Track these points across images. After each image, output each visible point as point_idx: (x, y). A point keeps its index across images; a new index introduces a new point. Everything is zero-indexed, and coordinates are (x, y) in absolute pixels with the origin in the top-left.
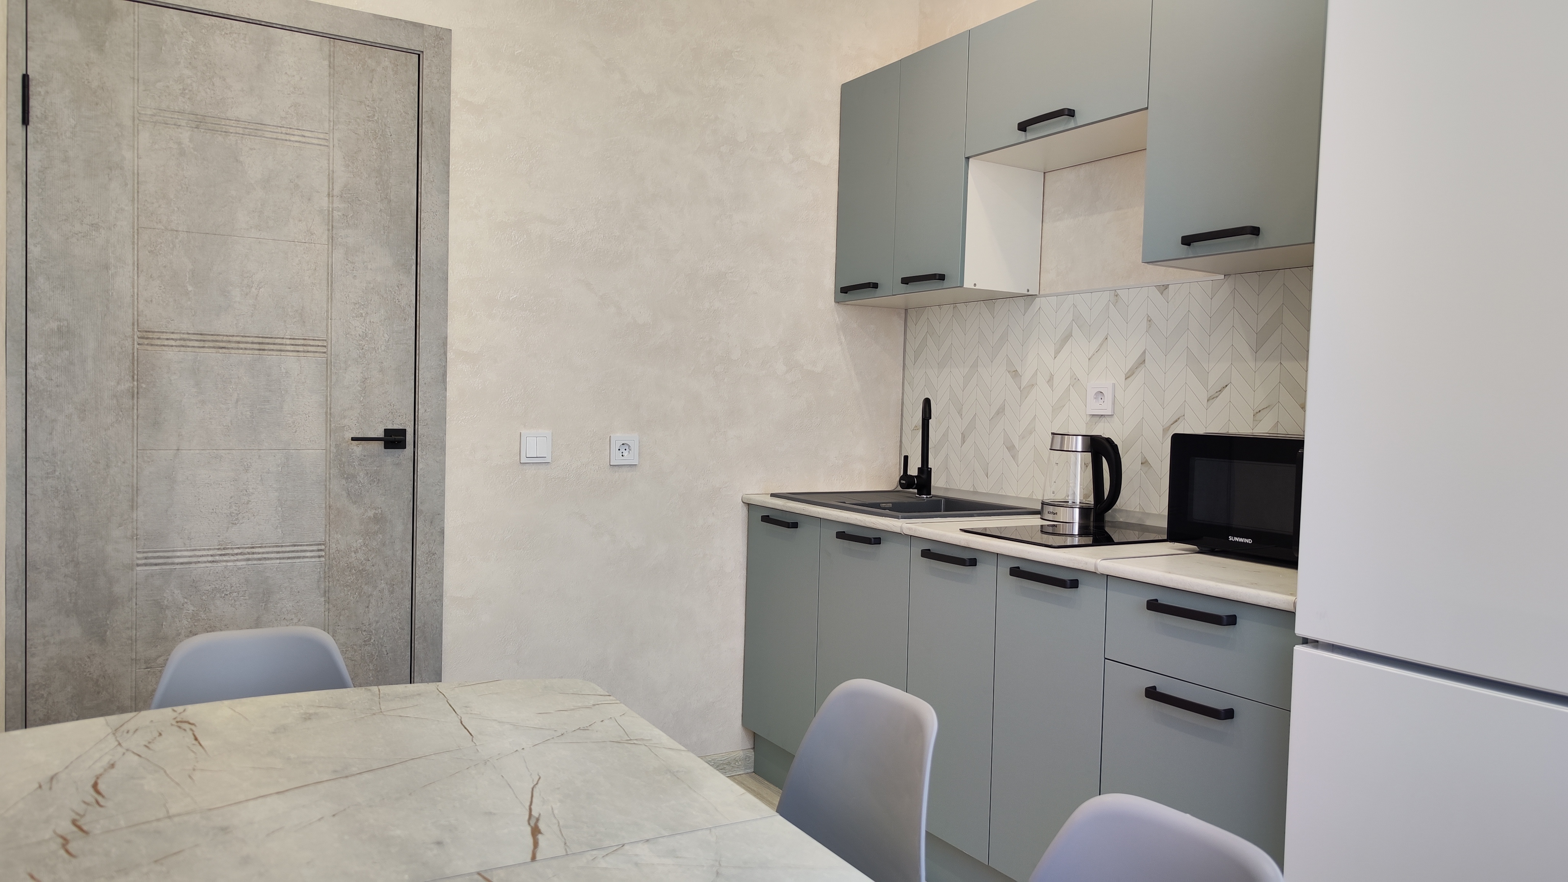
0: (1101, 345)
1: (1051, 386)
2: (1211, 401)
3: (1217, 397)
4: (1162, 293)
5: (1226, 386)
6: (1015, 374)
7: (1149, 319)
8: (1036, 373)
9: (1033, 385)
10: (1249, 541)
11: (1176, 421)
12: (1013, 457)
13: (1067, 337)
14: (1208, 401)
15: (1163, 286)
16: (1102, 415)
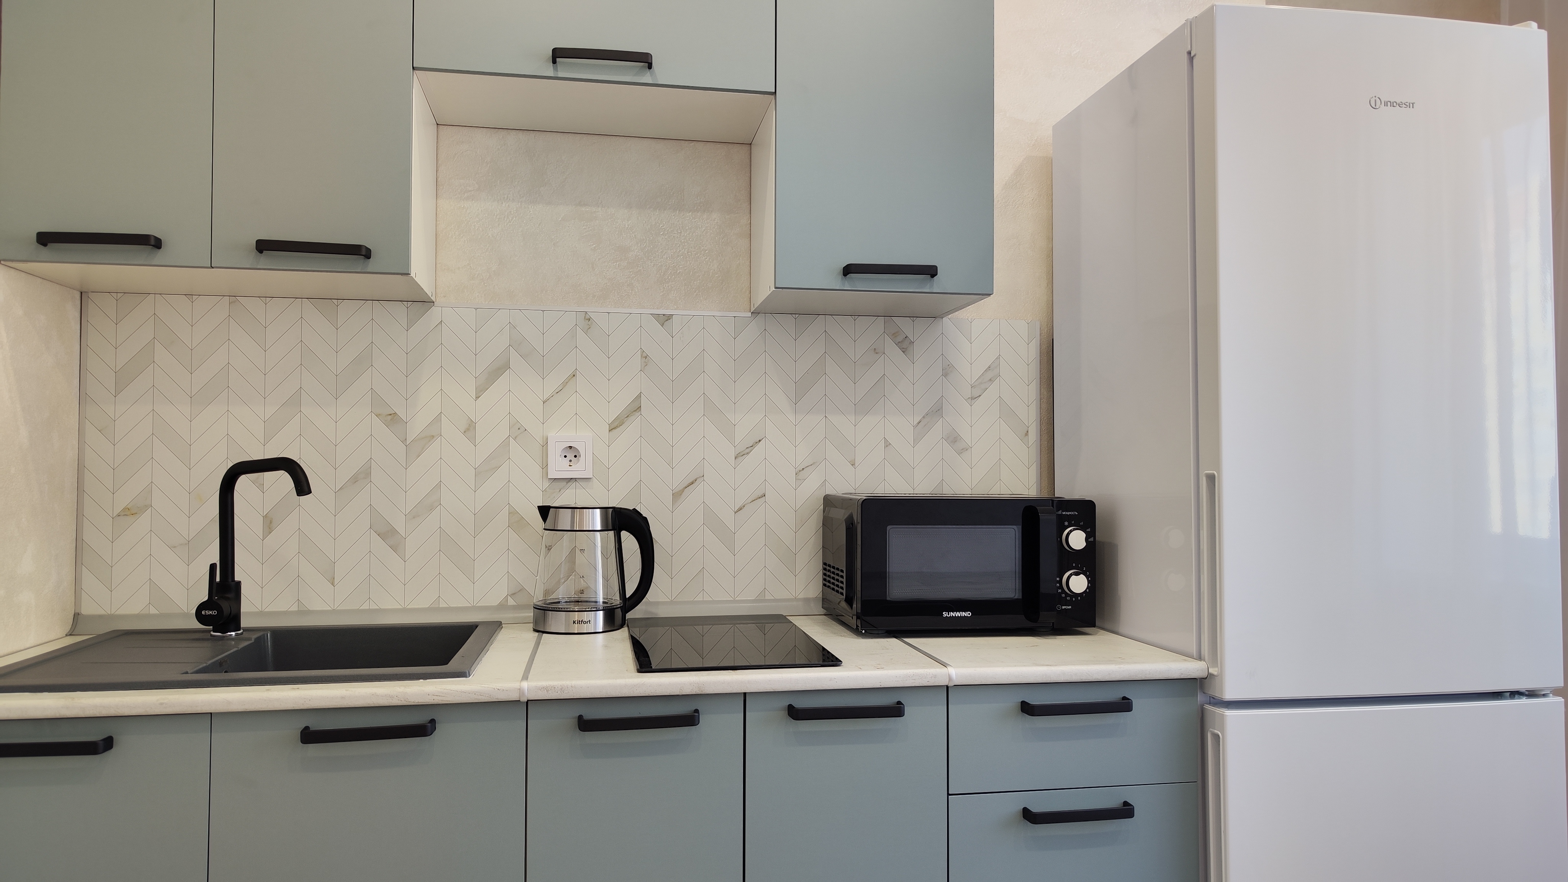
0: (565, 384)
1: (473, 440)
2: (740, 459)
3: (748, 453)
4: (663, 324)
5: (760, 441)
6: (392, 419)
7: (645, 355)
8: (438, 419)
9: (433, 437)
10: (967, 614)
11: (692, 483)
12: (394, 548)
13: (499, 369)
14: (735, 459)
15: (664, 315)
16: (571, 479)
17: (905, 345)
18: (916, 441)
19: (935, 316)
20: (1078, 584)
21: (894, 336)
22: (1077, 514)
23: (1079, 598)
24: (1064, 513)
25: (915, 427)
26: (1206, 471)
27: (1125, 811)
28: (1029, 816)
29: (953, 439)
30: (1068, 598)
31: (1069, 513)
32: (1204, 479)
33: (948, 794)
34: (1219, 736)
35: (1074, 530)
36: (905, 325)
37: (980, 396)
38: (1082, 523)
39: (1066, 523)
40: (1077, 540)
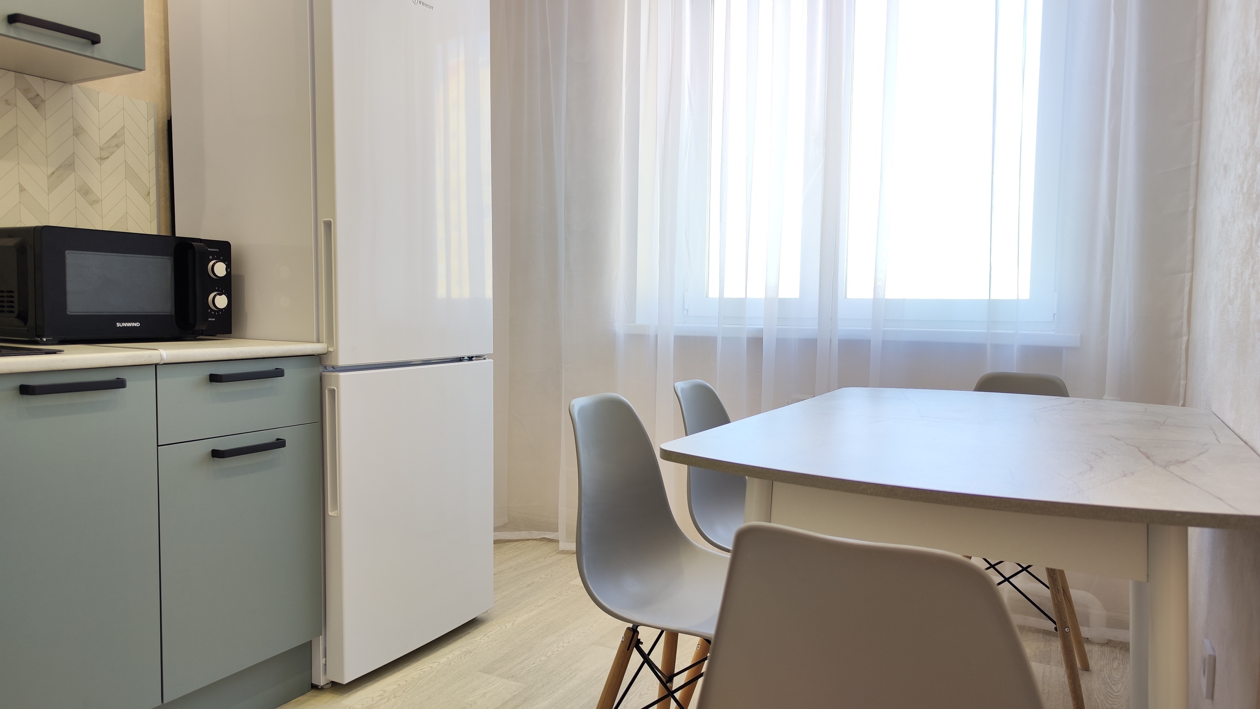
17: (36, 102)
18: (51, 189)
19: (65, 81)
20: (221, 302)
21: (26, 92)
22: (218, 250)
23: (220, 313)
24: (209, 249)
25: (49, 177)
26: (322, 219)
27: (280, 443)
28: (216, 454)
29: (85, 191)
30: (213, 313)
31: (212, 250)
32: (322, 224)
33: (158, 446)
34: (334, 390)
35: (217, 262)
36: (37, 84)
37: (108, 158)
38: (222, 258)
39: (211, 257)
40: (220, 269)
